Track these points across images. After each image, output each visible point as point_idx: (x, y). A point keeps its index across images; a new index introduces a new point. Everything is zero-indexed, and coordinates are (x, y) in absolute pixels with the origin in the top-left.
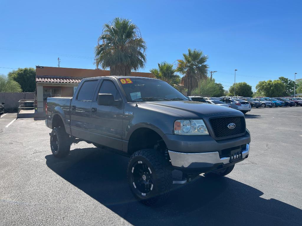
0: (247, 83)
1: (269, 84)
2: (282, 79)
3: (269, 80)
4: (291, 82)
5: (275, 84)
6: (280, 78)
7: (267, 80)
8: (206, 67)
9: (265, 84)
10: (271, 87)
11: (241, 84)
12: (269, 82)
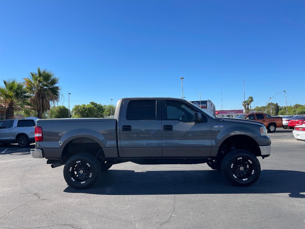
0: (65, 106)
1: (84, 108)
2: (92, 103)
3: (83, 104)
4: (99, 106)
5: (88, 108)
6: (91, 103)
7: (81, 104)
8: (58, 89)
9: (80, 107)
10: (85, 110)
11: (61, 107)
12: (83, 106)
